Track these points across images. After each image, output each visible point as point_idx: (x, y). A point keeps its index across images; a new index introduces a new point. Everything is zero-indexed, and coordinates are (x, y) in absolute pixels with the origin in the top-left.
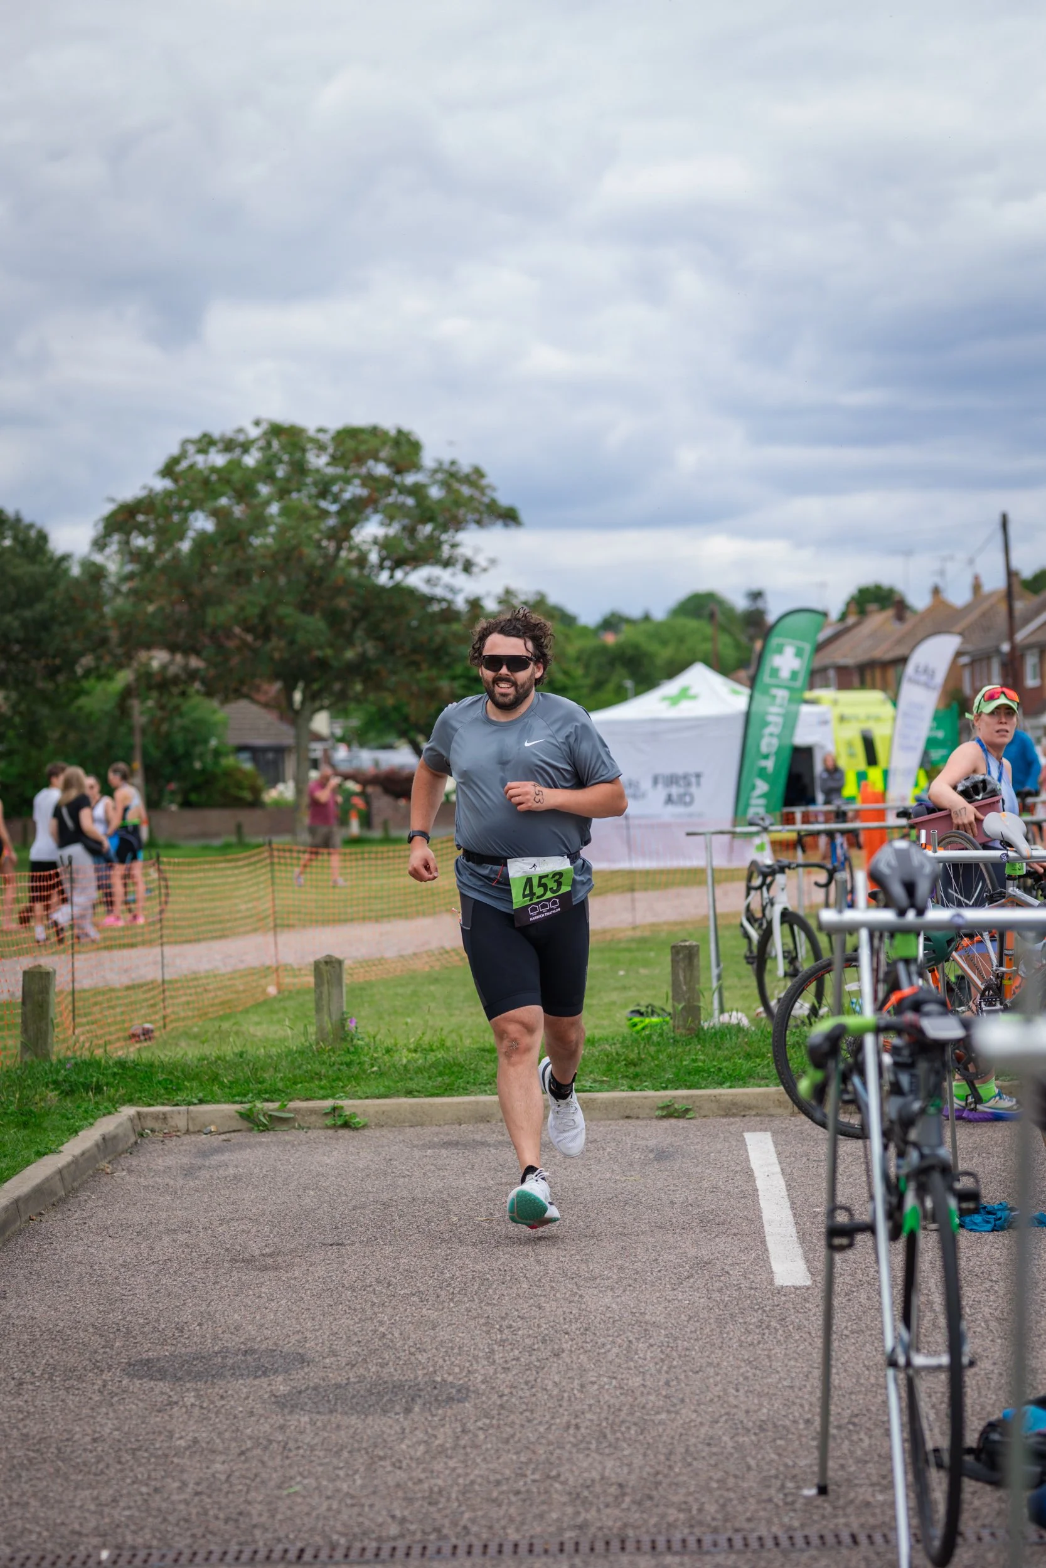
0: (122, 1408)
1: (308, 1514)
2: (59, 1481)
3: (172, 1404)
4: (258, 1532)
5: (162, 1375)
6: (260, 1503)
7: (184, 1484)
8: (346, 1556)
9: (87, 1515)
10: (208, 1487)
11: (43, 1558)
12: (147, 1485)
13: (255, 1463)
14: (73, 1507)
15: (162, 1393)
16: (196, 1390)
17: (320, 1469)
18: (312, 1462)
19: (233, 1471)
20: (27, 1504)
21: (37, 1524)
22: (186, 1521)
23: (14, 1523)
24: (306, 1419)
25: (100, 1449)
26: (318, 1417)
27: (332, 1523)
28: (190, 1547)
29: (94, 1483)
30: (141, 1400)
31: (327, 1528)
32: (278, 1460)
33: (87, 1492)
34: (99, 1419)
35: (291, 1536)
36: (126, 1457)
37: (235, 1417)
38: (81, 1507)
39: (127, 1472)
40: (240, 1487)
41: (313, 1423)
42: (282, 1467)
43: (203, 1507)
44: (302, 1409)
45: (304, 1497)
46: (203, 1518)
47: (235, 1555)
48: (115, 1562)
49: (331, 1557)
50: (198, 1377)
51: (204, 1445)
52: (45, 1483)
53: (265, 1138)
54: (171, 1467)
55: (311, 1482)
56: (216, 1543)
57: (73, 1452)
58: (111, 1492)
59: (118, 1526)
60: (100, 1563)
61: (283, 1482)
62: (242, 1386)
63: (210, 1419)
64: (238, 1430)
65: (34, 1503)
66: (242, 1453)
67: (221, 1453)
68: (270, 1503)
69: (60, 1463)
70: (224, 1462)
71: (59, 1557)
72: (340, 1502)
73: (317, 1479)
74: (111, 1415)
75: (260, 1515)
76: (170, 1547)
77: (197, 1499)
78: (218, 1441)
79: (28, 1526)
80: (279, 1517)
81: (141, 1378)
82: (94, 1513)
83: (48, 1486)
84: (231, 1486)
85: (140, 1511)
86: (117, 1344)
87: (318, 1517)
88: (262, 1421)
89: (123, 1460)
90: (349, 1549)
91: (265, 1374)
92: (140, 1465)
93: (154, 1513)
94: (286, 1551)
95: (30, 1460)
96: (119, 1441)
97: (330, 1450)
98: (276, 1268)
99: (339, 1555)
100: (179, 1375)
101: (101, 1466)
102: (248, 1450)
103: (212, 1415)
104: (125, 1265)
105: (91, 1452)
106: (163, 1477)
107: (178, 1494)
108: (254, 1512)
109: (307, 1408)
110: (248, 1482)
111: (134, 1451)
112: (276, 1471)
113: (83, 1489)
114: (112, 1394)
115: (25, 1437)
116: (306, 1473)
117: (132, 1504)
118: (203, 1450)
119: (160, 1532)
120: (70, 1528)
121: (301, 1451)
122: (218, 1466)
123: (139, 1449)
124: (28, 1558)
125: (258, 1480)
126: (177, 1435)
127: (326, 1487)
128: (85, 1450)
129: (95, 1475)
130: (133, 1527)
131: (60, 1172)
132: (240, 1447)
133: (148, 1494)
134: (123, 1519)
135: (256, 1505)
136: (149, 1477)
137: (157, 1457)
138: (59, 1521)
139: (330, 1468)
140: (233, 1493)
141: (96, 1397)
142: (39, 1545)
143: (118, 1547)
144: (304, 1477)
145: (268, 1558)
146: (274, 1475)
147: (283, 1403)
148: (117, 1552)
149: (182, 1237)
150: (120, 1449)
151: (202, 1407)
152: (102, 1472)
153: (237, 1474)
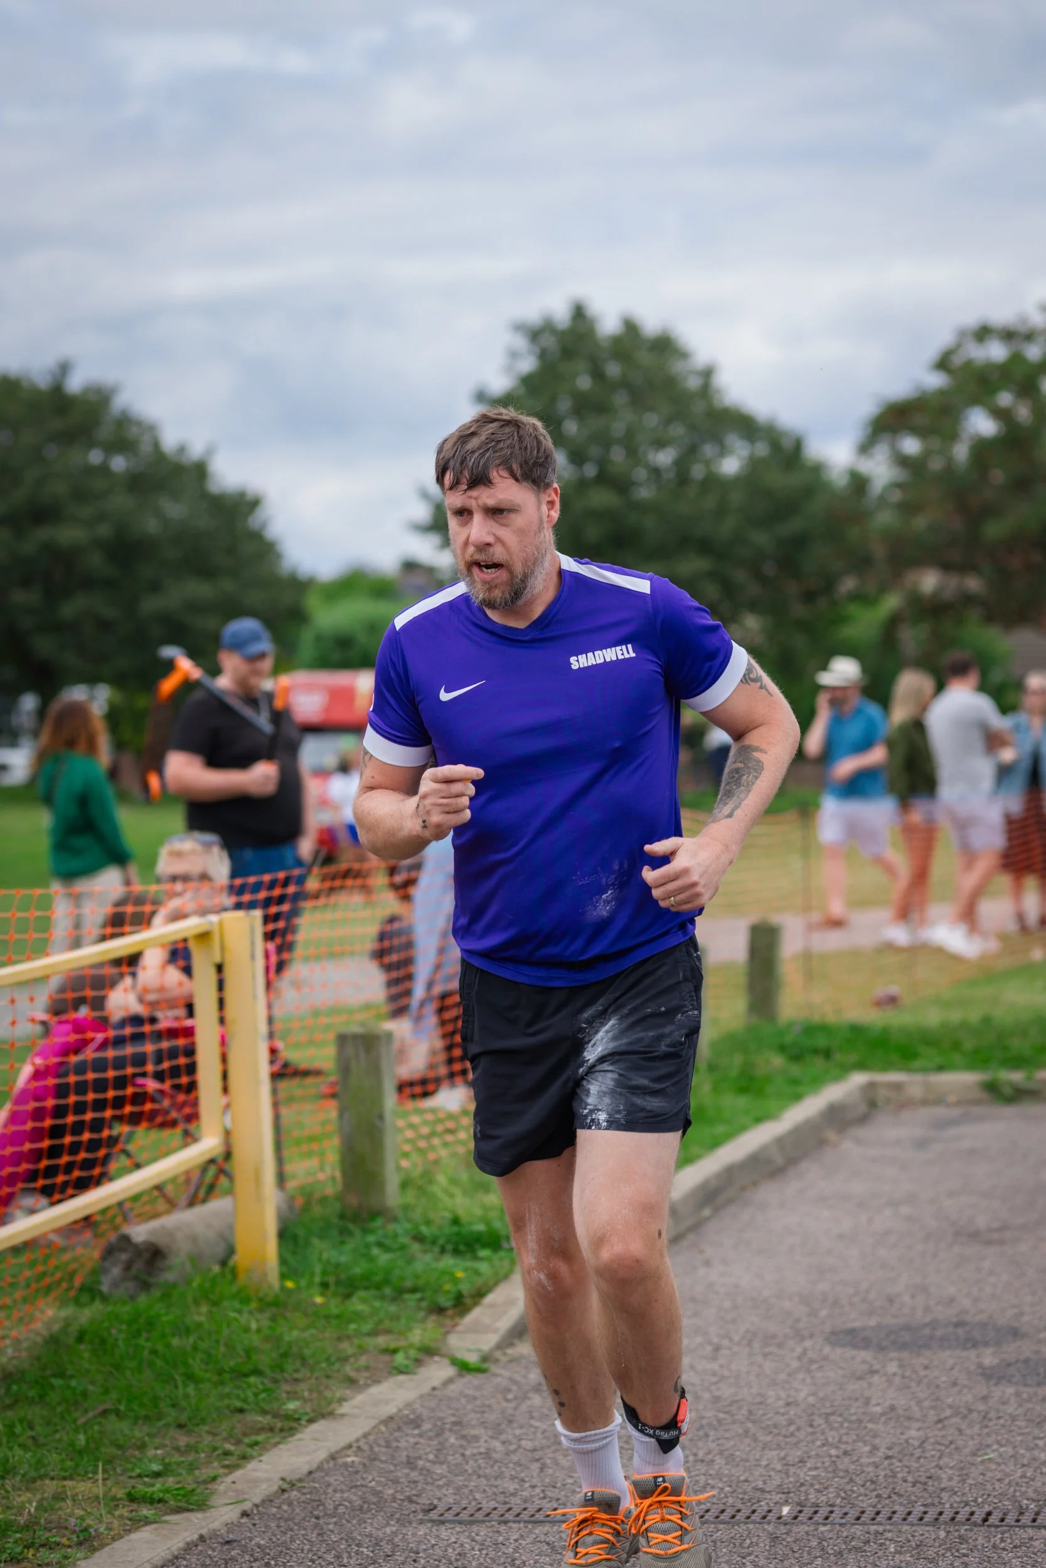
0: (819, 1375)
1: (999, 1480)
2: (747, 1441)
3: (873, 1372)
4: (945, 1496)
5: (866, 1344)
6: (951, 1468)
7: (875, 1448)
8: (1034, 1520)
9: (772, 1473)
10: (899, 1452)
11: (723, 1511)
12: (837, 1448)
13: (951, 1431)
14: (759, 1465)
15: (864, 1362)
16: (900, 1360)
17: (1019, 1438)
18: (1011, 1431)
19: (927, 1438)
20: (712, 1461)
21: (721, 1480)
22: (873, 1482)
23: (697, 1478)
24: (1010, 1390)
25: (792, 1413)
26: (1027, 1389)
27: (1023, 1489)
28: (874, 1507)
29: (783, 1444)
30: (842, 1368)
31: (1018, 1494)
32: (976, 1429)
33: (775, 1453)
34: (795, 1384)
35: (980, 1500)
36: (819, 1421)
37: (938, 1387)
38: (767, 1465)
39: (818, 1435)
40: (933, 1453)
41: (1018, 1394)
42: (979, 1435)
43: (891, 1470)
44: (1009, 1381)
45: (999, 1464)
46: (890, 1480)
47: (920, 1515)
48: (796, 1518)
49: (1018, 1521)
50: (903, 1346)
51: (901, 1412)
52: (732, 1443)
53: (1010, 1111)
54: (864, 1432)
55: (1009, 1450)
56: (901, 1504)
57: (764, 1415)
58: (799, 1453)
59: (802, 1485)
60: (780, 1518)
61: (978, 1450)
62: (948, 1356)
63: (908, 1387)
64: (938, 1399)
65: (719, 1460)
66: (940, 1421)
67: (918, 1420)
68: (962, 1469)
69: (750, 1425)
70: (919, 1429)
71: (739, 1511)
72: (1035, 1471)
73: (1014, 1447)
74: (809, 1381)
75: (950, 1479)
76: (853, 1506)
77: (886, 1462)
78: (916, 1409)
79: (710, 1481)
80: (970, 1481)
81: (843, 1346)
82: (780, 1471)
83: (735, 1445)
84: (923, 1452)
85: (829, 1472)
86: (823, 1313)
87: (1009, 1483)
88: (965, 1391)
89: (815, 1423)
90: (1037, 1514)
91: (975, 1345)
92: (831, 1429)
93: (841, 1474)
94: (972, 1514)
95: (720, 1421)
96: (813, 1405)
97: (1033, 1421)
98: (1001, 1242)
99: (1026, 1519)
100: (885, 1344)
101: (792, 1428)
102: (946, 1418)
103: (913, 1384)
104: (841, 1237)
105: (783, 1415)
106: (854, 1441)
107: (868, 1457)
108: (944, 1476)
109: (1014, 1380)
110: (943, 1448)
111: (828, 1415)
112: (972, 1438)
113: (770, 1450)
114: (812, 1361)
115: (716, 1399)
116: (1004, 1442)
117: (819, 1465)
118: (898, 1417)
119: (845, 1492)
120: (754, 1485)
121: (1002, 1421)
122: (913, 1433)
123: (833, 1414)
124: (708, 1511)
125: (953, 1446)
126: (874, 1402)
127: (1023, 1456)
128: (777, 1413)
129: (785, 1436)
130: (817, 1487)
131: (780, 1141)
132: (938, 1415)
133: (837, 1457)
134: (808, 1478)
135: (947, 1470)
136: (840, 1441)
137: (850, 1422)
138: (742, 1478)
139: (1030, 1438)
140: (926, 1458)
141: (795, 1364)
142: (719, 1499)
143: (799, 1504)
144: (1002, 1446)
145: (953, 1519)
146: (971, 1443)
147: (989, 1375)
148: (799, 1508)
149: (905, 1210)
150: (813, 1414)
151: (903, 1377)
152: (792, 1435)
153: (932, 1440)
